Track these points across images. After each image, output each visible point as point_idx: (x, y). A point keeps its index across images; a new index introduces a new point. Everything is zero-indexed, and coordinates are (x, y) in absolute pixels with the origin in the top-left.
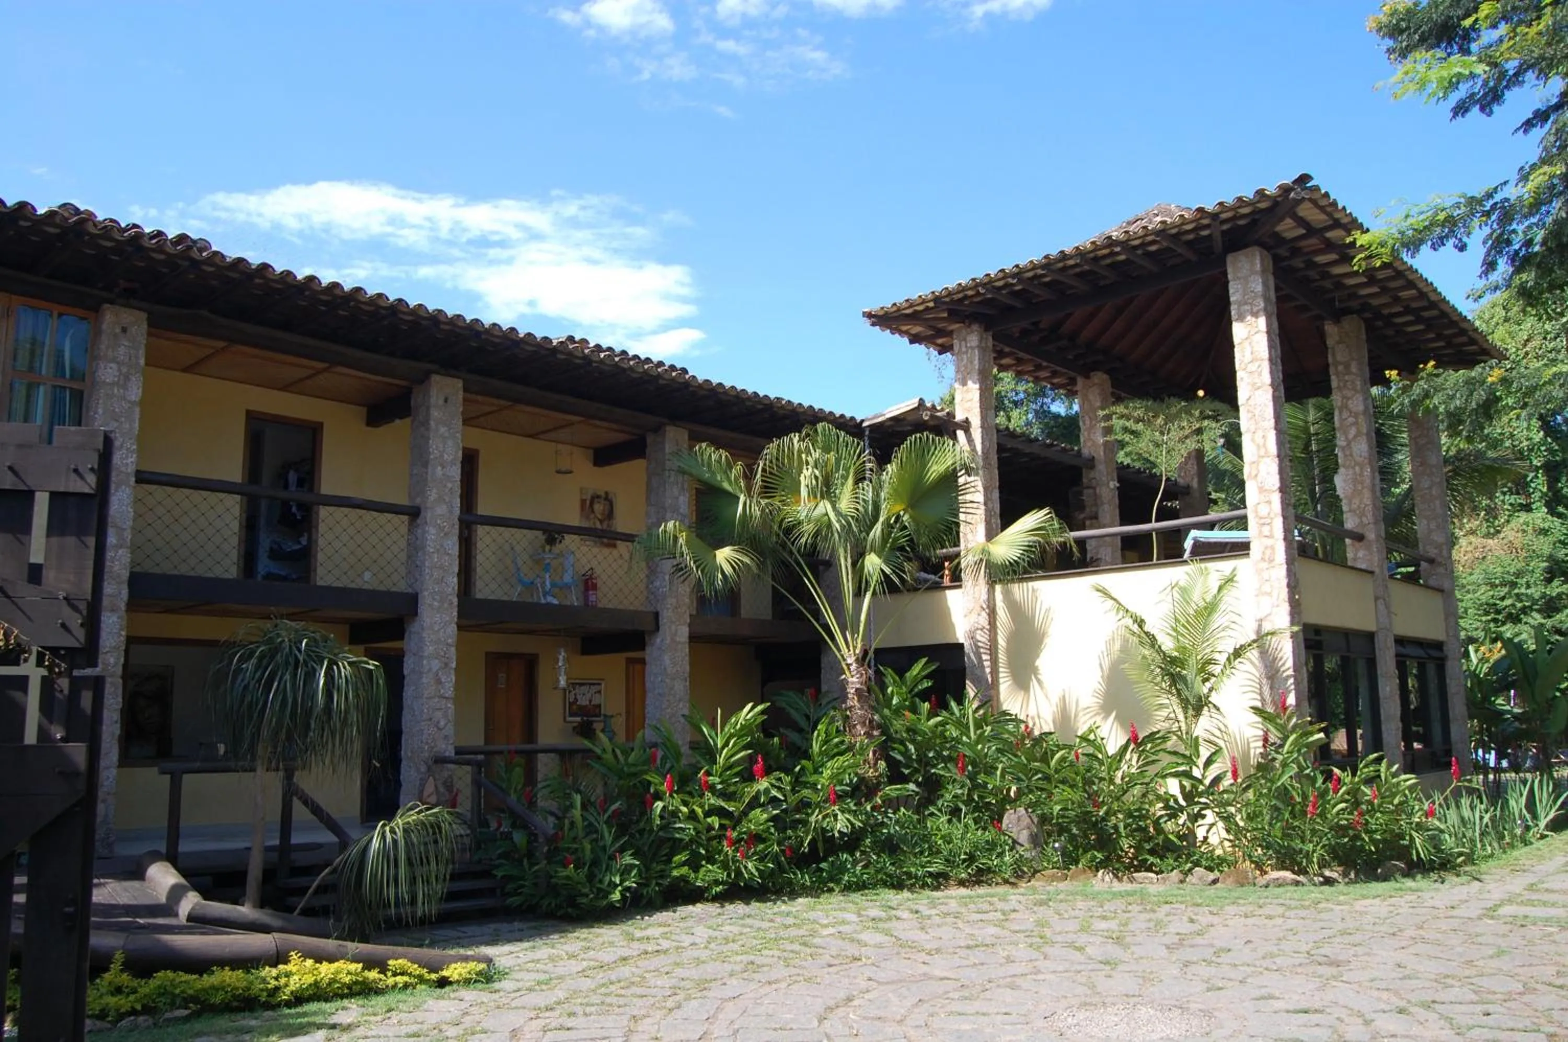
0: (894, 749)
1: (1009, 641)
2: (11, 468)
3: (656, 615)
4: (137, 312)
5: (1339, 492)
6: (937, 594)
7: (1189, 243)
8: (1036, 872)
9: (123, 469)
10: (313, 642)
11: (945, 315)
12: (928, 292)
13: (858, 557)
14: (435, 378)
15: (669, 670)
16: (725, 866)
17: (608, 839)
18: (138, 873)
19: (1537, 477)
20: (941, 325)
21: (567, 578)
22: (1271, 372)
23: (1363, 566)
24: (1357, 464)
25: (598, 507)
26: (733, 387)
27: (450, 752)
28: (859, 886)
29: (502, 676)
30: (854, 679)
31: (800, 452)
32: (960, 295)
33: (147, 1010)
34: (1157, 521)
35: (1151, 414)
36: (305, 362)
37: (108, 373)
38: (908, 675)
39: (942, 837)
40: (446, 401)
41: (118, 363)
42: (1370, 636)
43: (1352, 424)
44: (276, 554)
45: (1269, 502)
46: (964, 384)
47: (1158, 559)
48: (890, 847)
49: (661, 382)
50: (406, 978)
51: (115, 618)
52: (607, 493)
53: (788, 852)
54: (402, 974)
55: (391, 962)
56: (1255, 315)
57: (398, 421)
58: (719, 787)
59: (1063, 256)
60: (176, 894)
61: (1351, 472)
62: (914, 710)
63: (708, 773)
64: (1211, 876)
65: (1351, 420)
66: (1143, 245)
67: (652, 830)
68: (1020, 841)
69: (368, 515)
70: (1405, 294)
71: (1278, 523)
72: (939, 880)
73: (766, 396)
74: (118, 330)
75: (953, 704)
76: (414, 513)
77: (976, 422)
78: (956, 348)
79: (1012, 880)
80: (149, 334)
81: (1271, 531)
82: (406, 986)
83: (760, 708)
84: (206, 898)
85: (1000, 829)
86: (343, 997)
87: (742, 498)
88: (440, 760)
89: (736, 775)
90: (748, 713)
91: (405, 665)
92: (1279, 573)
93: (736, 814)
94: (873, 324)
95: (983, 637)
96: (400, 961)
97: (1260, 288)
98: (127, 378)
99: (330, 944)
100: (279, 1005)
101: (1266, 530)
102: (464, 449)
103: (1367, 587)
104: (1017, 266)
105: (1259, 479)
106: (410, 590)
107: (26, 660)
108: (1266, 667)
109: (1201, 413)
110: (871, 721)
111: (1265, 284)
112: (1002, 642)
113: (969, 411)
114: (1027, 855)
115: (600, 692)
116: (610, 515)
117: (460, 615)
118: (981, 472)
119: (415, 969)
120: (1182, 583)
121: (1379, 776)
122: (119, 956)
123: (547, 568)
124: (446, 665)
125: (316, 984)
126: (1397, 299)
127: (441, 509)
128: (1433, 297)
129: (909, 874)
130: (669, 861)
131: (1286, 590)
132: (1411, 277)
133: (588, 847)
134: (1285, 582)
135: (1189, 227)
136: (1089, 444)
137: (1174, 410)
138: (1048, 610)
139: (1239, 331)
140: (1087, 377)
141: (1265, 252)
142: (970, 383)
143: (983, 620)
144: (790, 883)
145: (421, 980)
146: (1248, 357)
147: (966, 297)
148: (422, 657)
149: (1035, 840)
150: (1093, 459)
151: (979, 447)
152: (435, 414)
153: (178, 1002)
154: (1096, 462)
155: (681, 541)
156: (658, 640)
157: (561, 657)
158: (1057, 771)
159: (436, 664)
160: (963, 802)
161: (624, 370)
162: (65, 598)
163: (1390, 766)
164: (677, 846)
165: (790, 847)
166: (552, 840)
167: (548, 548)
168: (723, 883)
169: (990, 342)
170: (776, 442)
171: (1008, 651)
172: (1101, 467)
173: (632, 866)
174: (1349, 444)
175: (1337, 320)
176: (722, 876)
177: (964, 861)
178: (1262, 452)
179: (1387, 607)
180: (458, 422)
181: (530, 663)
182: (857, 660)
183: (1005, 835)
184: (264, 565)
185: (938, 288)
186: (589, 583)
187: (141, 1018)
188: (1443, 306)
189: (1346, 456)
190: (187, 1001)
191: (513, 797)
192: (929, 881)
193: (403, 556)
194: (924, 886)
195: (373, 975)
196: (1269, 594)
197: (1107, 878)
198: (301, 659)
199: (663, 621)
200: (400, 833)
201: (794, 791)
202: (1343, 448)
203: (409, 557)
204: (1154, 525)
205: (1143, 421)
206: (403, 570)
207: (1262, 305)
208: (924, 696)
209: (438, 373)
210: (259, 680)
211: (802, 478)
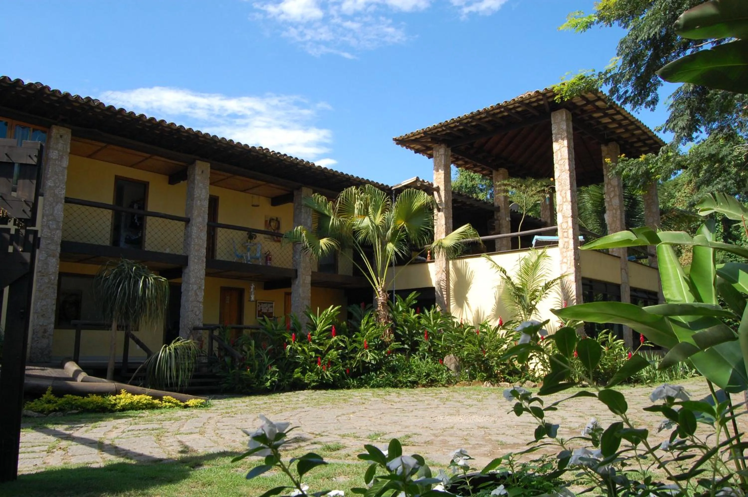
0: (398, 329)
1: (455, 286)
2: (6, 154)
3: (296, 271)
4: (66, 129)
5: (607, 222)
6: (423, 265)
7: (535, 108)
8: (457, 382)
9: (59, 196)
10: (137, 268)
11: (430, 140)
12: (421, 129)
13: (384, 245)
14: (198, 162)
15: (302, 295)
16: (317, 374)
17: (266, 360)
18: (61, 366)
19: (719, 225)
20: (429, 145)
21: (258, 255)
22: (569, 165)
23: (616, 255)
24: (614, 209)
25: (273, 224)
26: (331, 170)
27: (201, 325)
28: (379, 386)
29: (228, 297)
30: (381, 298)
31: (355, 194)
32: (435, 131)
33: (61, 410)
34: (521, 231)
35: (519, 184)
36: (140, 153)
37: (54, 154)
38: (407, 299)
39: (416, 366)
40: (202, 172)
41: (58, 151)
42: (618, 286)
43: (612, 191)
44: (128, 241)
45: (567, 222)
46: (437, 171)
47: (521, 248)
48: (394, 370)
49: (299, 166)
50: (170, 404)
51: (54, 260)
52: (277, 218)
53: (347, 371)
54: (169, 402)
55: (164, 397)
56: (563, 139)
57: (182, 182)
58: (317, 341)
59: (479, 113)
60: (76, 373)
61: (611, 212)
62: (408, 312)
63: (312, 335)
64: (533, 384)
65: (612, 189)
66: (515, 108)
67: (285, 358)
68: (451, 369)
69: (167, 221)
70: (636, 132)
71: (571, 231)
72: (414, 384)
73: (347, 174)
74: (58, 136)
75: (426, 311)
76: (187, 221)
77: (442, 188)
78: (434, 155)
79: (446, 385)
80: (72, 139)
81: (568, 235)
82: (170, 407)
83: (336, 308)
84: (89, 375)
85: (442, 363)
86: (143, 409)
87: (332, 217)
88: (196, 329)
89: (325, 336)
90: (331, 310)
91: (182, 287)
92: (571, 254)
93: (323, 352)
94: (397, 144)
95: (443, 284)
96: (168, 397)
97: (565, 127)
98: (62, 157)
99: (139, 389)
100: (116, 411)
101: (565, 234)
102: (210, 195)
103: (618, 264)
104: (459, 117)
105: (563, 212)
106: (184, 254)
107: (10, 221)
108: (564, 295)
109: (541, 184)
110: (388, 317)
111: (568, 126)
112: (452, 286)
113: (439, 183)
114: (453, 375)
115: (272, 307)
116: (278, 228)
117: (207, 266)
118: (444, 210)
119: (174, 400)
120: (526, 257)
121: (608, 340)
122: (50, 388)
123: (249, 250)
124: (200, 287)
125: (132, 403)
126: (633, 135)
127: (200, 219)
128: (650, 134)
129: (400, 382)
130: (293, 371)
131: (573, 261)
132: (638, 124)
133: (257, 363)
134: (573, 258)
135: (534, 100)
136: (497, 201)
137: (529, 183)
138: (472, 272)
139: (556, 146)
140: (497, 170)
141: (568, 112)
142: (440, 171)
143: (444, 276)
144: (347, 384)
145: (177, 405)
146: (559, 158)
147: (438, 132)
148: (189, 284)
149: (458, 369)
150: (499, 207)
151: (443, 199)
152: (198, 178)
153: (74, 407)
154: (501, 208)
155: (304, 235)
156: (297, 282)
157: (252, 287)
158: (466, 337)
159: (195, 287)
160: (427, 352)
161: (282, 160)
162: (25, 201)
163: (613, 336)
164: (297, 365)
165: (348, 368)
166: (242, 359)
167: (249, 240)
168: (317, 381)
169: (450, 153)
170: (345, 190)
171: (455, 291)
172: (502, 211)
173: (276, 372)
174: (611, 200)
175: (606, 145)
176: (316, 378)
177: (425, 376)
178: (565, 200)
179: (627, 273)
180: (208, 182)
181: (241, 293)
182: (382, 290)
183: (444, 366)
184: (122, 244)
185: (425, 127)
186: (268, 257)
187: (58, 413)
188: (655, 139)
189: (609, 205)
190: (77, 407)
191: (226, 343)
192: (409, 384)
193: (182, 240)
194: (407, 386)
195: (156, 401)
196: (566, 263)
197: (488, 385)
198: (132, 275)
199: (299, 273)
200: (173, 350)
201: (351, 344)
202: (608, 202)
203: (185, 240)
204: (519, 233)
205: (516, 187)
206: (182, 246)
207: (566, 135)
208: (413, 307)
209: (199, 160)
210: (114, 285)
211: (355, 205)
